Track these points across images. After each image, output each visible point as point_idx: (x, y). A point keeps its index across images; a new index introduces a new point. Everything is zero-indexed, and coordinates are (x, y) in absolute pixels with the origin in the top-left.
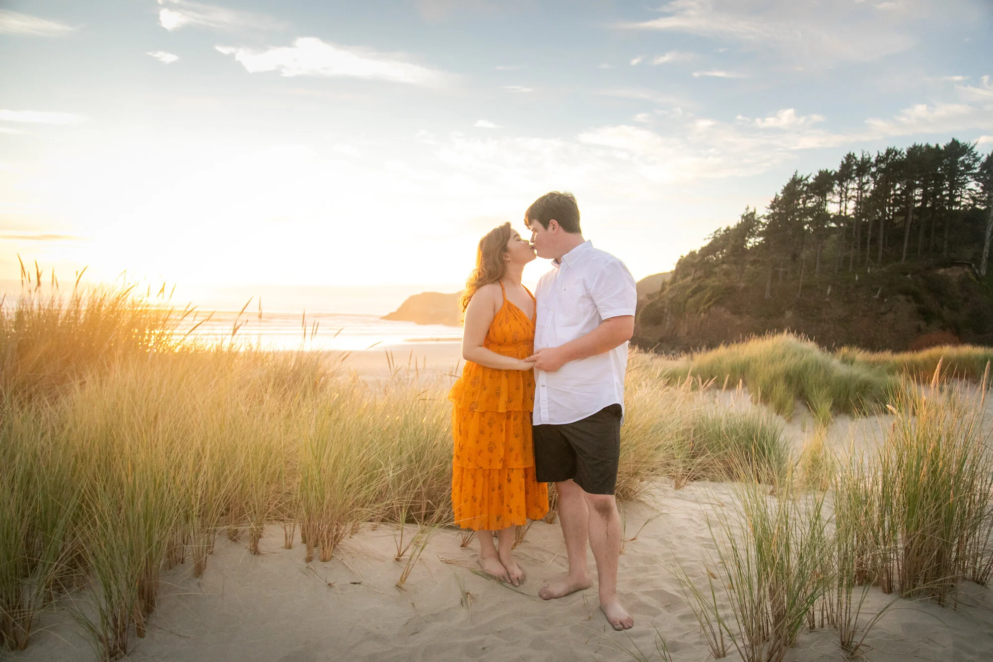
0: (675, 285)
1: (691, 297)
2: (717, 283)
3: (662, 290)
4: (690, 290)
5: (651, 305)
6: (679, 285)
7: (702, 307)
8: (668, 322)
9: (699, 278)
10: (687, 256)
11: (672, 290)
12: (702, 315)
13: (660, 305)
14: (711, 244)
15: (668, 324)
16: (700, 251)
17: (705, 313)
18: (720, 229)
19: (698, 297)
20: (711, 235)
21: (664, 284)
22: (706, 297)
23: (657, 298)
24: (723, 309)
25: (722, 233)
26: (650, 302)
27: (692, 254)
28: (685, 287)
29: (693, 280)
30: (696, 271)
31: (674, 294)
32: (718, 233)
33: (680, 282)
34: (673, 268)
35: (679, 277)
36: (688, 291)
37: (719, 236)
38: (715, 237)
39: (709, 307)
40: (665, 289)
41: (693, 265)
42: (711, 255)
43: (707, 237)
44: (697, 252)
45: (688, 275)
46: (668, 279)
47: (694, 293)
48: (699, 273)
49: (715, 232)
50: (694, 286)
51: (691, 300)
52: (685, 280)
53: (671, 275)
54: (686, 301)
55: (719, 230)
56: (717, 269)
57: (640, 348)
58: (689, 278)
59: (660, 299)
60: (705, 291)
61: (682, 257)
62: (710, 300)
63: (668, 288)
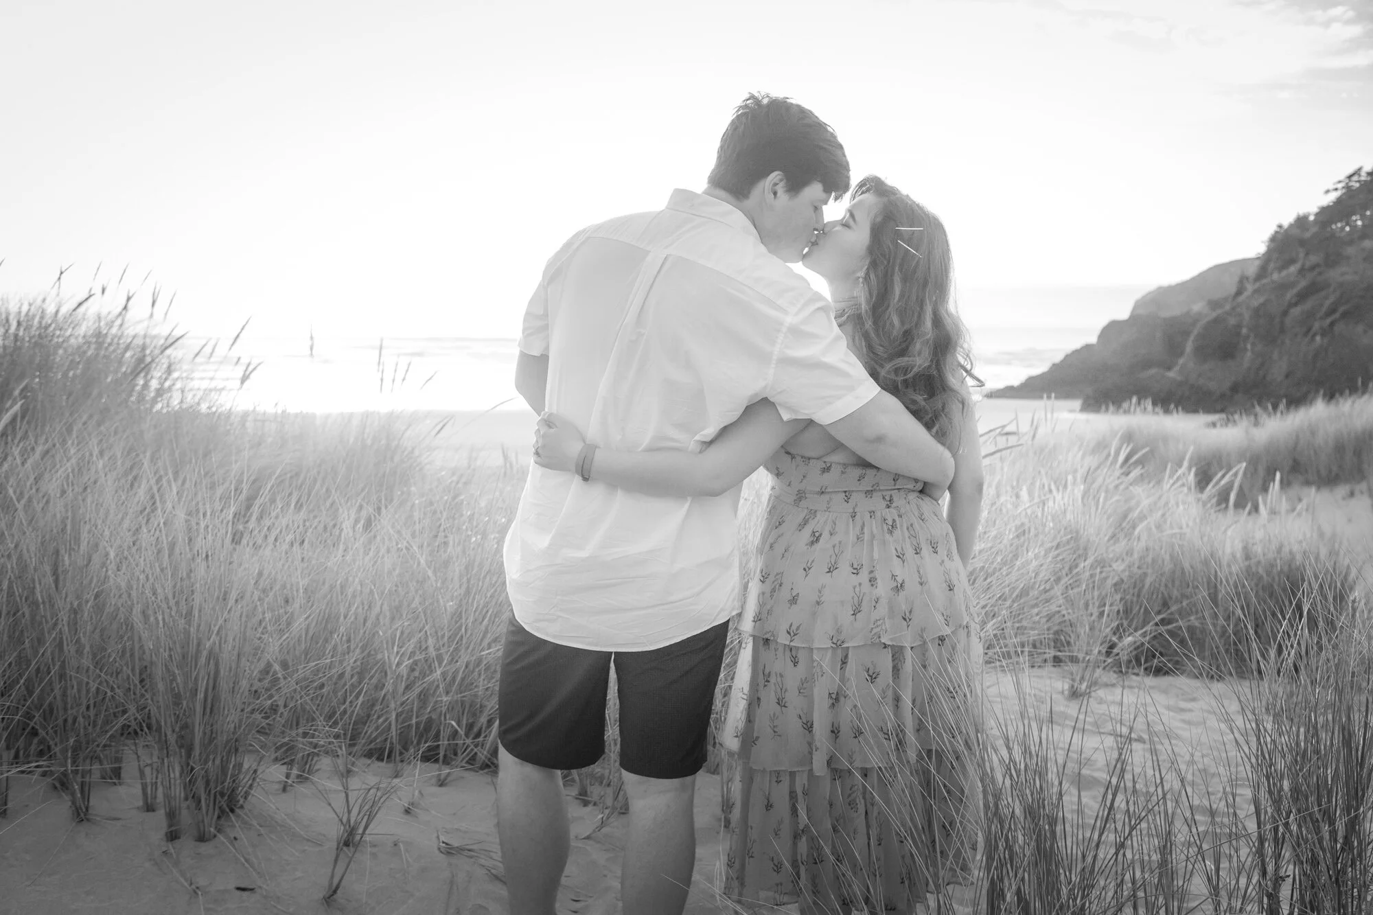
0: (1265, 281)
1: (1296, 304)
2: (1348, 278)
3: (1239, 293)
4: (1295, 291)
5: (1216, 321)
6: (1273, 282)
7: (1317, 325)
8: (1249, 354)
9: (1313, 268)
10: (1291, 226)
11: (1256, 291)
12: (1318, 338)
13: (1232, 321)
14: (1339, 201)
15: (1247, 357)
16: (1317, 215)
17: (1323, 335)
18: (1360, 169)
19: (1308, 305)
20: (1340, 182)
21: (1243, 280)
22: (1328, 303)
23: (1228, 307)
24: (1360, 328)
25: (1364, 177)
26: (1214, 315)
27: (1301, 221)
28: (1283, 287)
29: (1302, 271)
30: (1307, 254)
31: (1262, 300)
32: (1355, 178)
33: (1275, 276)
34: (1262, 249)
35: (1272, 265)
36: (1290, 295)
37: (1357, 185)
38: (1348, 187)
39: (1332, 324)
40: (1245, 289)
41: (1302, 243)
42: (1341, 221)
43: (1331, 187)
44: (1312, 218)
45: (1292, 261)
46: (1252, 271)
47: (1302, 296)
48: (1313, 259)
49: (1350, 177)
50: (1303, 283)
51: (1296, 311)
52: (1284, 273)
53: (1257, 263)
54: (1285, 313)
55: (1357, 172)
56: (1350, 251)
57: (1154, 404)
58: (1293, 269)
59: (1233, 309)
60: (1323, 293)
61: (1280, 226)
62: (1332, 311)
63: (1250, 288)
